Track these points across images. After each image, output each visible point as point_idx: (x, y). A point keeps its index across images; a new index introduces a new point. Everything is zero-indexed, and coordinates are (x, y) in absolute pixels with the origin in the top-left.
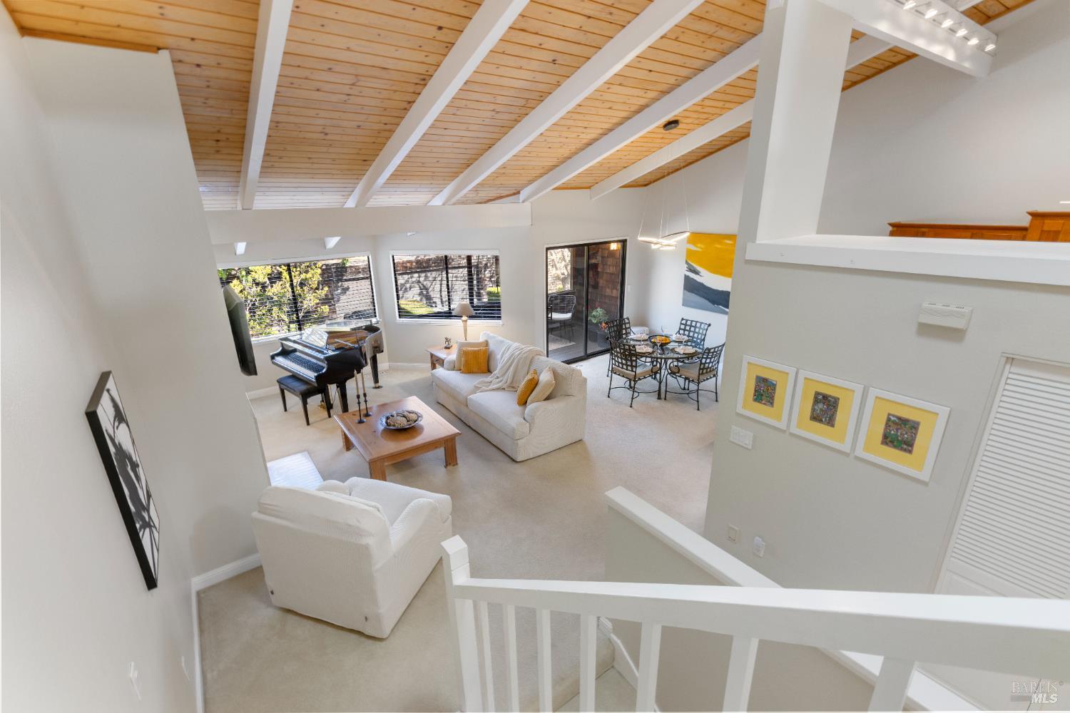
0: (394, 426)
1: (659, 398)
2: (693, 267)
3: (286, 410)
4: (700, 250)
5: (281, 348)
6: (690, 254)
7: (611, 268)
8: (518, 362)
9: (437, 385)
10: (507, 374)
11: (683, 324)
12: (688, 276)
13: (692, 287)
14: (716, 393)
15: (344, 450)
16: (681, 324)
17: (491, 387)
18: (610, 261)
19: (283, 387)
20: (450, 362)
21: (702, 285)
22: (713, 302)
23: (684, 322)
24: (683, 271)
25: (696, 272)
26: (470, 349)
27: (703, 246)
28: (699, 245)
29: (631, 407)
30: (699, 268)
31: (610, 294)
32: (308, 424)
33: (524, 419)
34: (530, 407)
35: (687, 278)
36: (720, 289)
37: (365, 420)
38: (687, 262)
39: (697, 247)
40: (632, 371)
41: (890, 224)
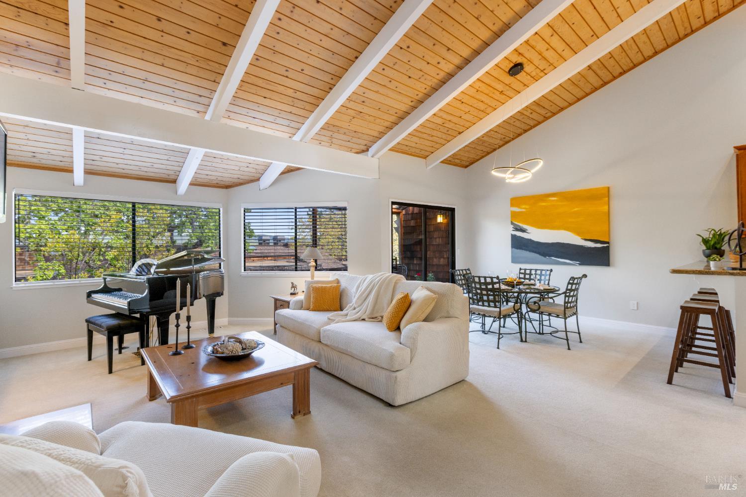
0: (223, 353)
1: (522, 341)
2: (518, 225)
3: (90, 359)
4: (524, 210)
5: (103, 285)
6: (514, 215)
7: (437, 240)
8: (380, 288)
9: (281, 326)
10: (366, 303)
11: (522, 273)
12: (515, 235)
13: (519, 243)
14: (579, 333)
15: (148, 400)
16: (520, 273)
17: (348, 318)
18: (436, 235)
19: (92, 327)
20: (297, 302)
21: (530, 240)
22: (544, 255)
23: (522, 271)
24: (510, 231)
25: (523, 231)
26: (320, 285)
27: (527, 207)
28: (524, 207)
29: (498, 348)
30: (525, 226)
31: (438, 263)
32: (110, 372)
33: (401, 343)
34: (406, 330)
35: (513, 237)
36: (550, 241)
37: (183, 352)
38: (512, 223)
39: (521, 208)
40: (495, 307)
41: (735, 147)
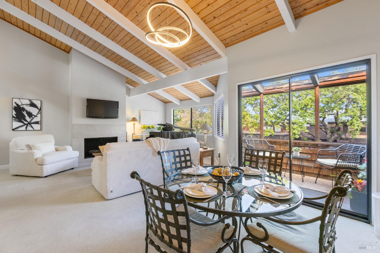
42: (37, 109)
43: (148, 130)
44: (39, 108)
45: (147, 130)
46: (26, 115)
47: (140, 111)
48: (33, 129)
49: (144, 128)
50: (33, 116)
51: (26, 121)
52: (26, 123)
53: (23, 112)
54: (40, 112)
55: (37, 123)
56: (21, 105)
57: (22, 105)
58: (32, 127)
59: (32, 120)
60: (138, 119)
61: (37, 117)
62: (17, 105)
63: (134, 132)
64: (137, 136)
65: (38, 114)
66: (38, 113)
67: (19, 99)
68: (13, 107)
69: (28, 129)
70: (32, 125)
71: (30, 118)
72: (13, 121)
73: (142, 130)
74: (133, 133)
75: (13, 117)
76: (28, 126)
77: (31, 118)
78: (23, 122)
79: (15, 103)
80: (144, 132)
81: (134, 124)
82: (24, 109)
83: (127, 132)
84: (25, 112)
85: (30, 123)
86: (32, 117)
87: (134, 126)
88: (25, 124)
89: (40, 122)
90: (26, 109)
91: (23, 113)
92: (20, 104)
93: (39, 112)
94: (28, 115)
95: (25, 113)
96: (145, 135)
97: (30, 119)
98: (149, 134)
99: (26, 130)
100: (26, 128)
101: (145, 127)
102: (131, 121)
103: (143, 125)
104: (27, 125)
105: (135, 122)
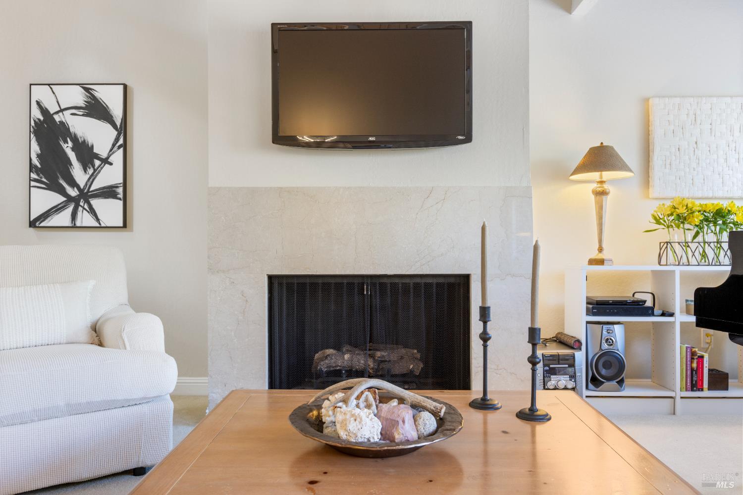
42: (109, 127)
43: (711, 238)
44: (118, 123)
45: (700, 238)
46: (72, 156)
47: (646, 100)
48: (98, 220)
49: (682, 219)
50: (97, 163)
51: (73, 183)
52: (73, 192)
53: (62, 143)
54: (121, 142)
55: (109, 192)
56: (57, 113)
57: (61, 114)
58: (92, 211)
59: (92, 178)
60: (628, 152)
61: (111, 164)
62: (44, 111)
63: (601, 250)
64: (624, 278)
65: (116, 148)
66: (114, 145)
67: (49, 85)
68: (33, 124)
69: (78, 224)
70: (95, 202)
71: (85, 171)
72: (33, 183)
73: (663, 234)
74: (595, 255)
75: (32, 168)
76: (80, 209)
77: (91, 171)
78: (62, 191)
79: (38, 103)
80: (677, 247)
81: (601, 194)
82: (64, 131)
83: (536, 248)
84: (70, 144)
85: (86, 195)
86: (93, 166)
87: (600, 208)
88: (70, 199)
89: (120, 190)
90: (72, 130)
91: (64, 146)
92: (52, 108)
93: (117, 140)
94: (80, 158)
95: (68, 148)
96: (683, 275)
97: (88, 176)
98: (729, 268)
99: (74, 227)
100: (74, 216)
101: (682, 210)
102: (582, 168)
103: (668, 203)
104: (75, 201)
105: (607, 175)
